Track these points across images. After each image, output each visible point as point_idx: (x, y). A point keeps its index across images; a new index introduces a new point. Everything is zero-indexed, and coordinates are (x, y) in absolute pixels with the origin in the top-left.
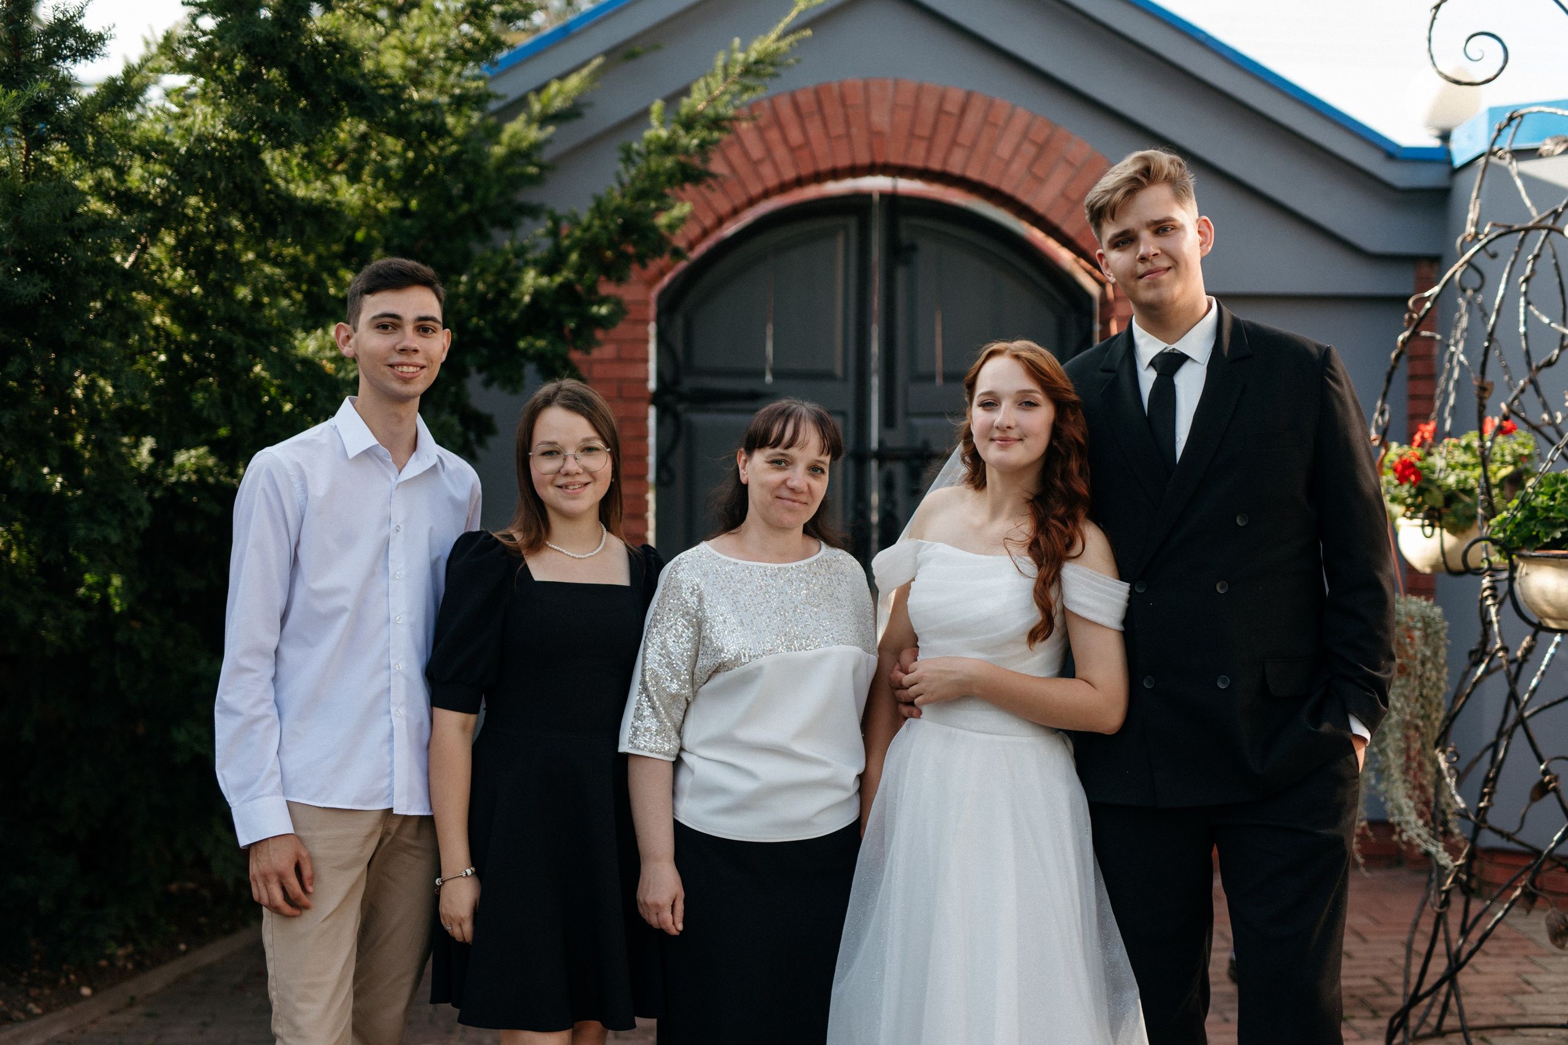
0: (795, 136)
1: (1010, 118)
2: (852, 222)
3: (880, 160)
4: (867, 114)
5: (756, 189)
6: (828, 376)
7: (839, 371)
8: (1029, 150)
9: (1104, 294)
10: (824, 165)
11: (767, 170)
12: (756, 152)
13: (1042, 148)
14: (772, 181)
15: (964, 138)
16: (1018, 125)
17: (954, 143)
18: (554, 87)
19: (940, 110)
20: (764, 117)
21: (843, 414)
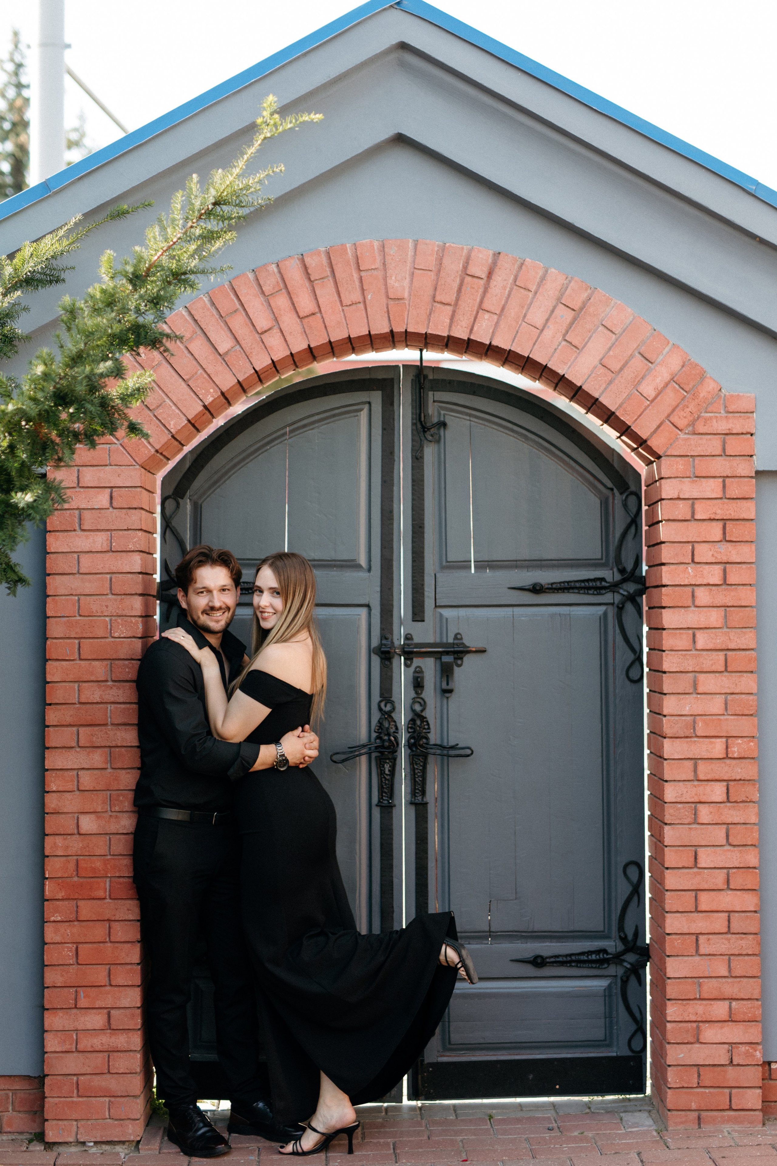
0: (306, 304)
1: (543, 278)
2: (376, 398)
3: (399, 328)
4: (385, 279)
5: (262, 362)
6: (352, 565)
7: (363, 561)
8: (564, 315)
9: (650, 474)
10: (338, 335)
11: (274, 340)
12: (263, 322)
13: (578, 313)
14: (280, 353)
15: (492, 303)
16: (551, 288)
17: (480, 307)
18: (27, 251)
19: (465, 272)
20: (270, 284)
21: (368, 606)
